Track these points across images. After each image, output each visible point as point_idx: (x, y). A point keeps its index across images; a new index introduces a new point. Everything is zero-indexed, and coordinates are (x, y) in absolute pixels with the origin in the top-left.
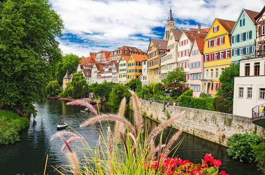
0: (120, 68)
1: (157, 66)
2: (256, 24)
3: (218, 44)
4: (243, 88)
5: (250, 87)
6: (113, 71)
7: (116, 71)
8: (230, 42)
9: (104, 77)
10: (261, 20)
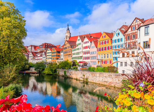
0: (47, 54)
1: (70, 53)
2: (124, 35)
3: (105, 43)
4: (122, 62)
5: (126, 62)
6: (43, 56)
7: (45, 56)
8: (112, 42)
9: (38, 59)
10: (127, 34)
